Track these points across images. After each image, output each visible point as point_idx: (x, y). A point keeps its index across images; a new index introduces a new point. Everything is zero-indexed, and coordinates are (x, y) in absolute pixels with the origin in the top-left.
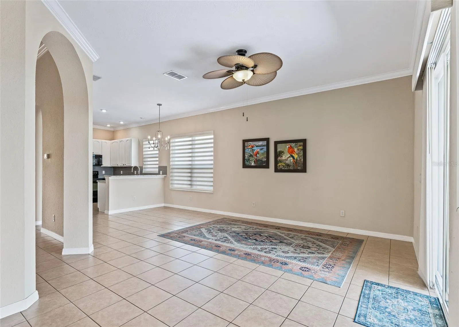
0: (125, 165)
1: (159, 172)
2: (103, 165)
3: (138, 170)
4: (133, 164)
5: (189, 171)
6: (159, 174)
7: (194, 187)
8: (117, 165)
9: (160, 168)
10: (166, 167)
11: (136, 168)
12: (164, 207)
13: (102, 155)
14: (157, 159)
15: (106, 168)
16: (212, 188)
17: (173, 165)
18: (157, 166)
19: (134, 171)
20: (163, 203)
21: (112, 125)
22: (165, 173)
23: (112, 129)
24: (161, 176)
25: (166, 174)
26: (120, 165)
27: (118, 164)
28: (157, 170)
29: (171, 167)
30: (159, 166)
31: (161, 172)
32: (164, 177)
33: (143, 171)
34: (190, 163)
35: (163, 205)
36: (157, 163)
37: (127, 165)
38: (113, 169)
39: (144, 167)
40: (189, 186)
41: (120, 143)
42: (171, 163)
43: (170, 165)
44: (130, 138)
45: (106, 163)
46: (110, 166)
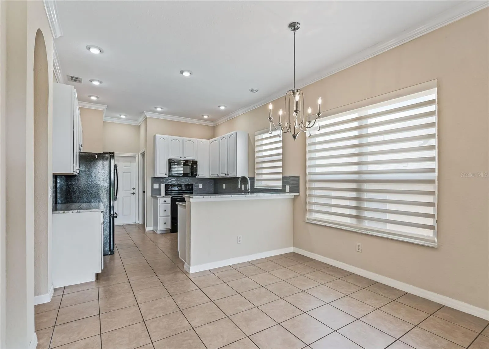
0: (228, 174)
1: (284, 186)
2: (200, 176)
3: (248, 183)
4: (240, 174)
5: (353, 186)
6: (283, 191)
7: (367, 224)
8: (216, 176)
9: (285, 180)
10: (298, 177)
11: (244, 179)
12: (294, 253)
13: (197, 161)
14: (280, 164)
15: (203, 180)
16: (429, 233)
17: (311, 175)
18: (280, 176)
19: (241, 185)
20: (291, 246)
21: (210, 117)
22: (295, 189)
23: (212, 124)
24: (288, 196)
25: (298, 192)
26: (221, 175)
27: (219, 174)
28: (279, 184)
29: (308, 178)
30: (282, 177)
31: (287, 187)
32: (293, 197)
33: (255, 185)
34: (355, 168)
35: (291, 249)
36: (280, 170)
37: (231, 175)
38: (213, 181)
39: (256, 177)
40: (353, 221)
41: (221, 141)
42: (308, 171)
43: (305, 174)
44: (235, 132)
45: (203, 172)
46: (208, 177)
